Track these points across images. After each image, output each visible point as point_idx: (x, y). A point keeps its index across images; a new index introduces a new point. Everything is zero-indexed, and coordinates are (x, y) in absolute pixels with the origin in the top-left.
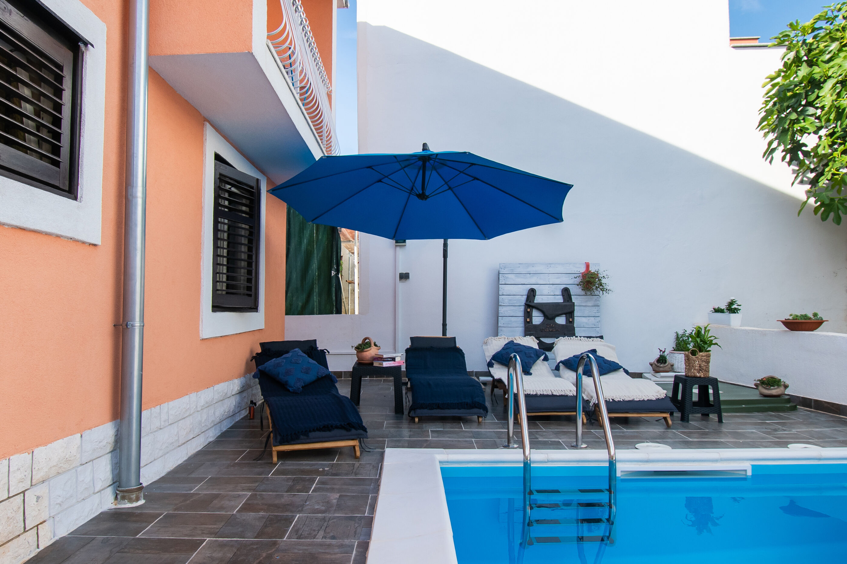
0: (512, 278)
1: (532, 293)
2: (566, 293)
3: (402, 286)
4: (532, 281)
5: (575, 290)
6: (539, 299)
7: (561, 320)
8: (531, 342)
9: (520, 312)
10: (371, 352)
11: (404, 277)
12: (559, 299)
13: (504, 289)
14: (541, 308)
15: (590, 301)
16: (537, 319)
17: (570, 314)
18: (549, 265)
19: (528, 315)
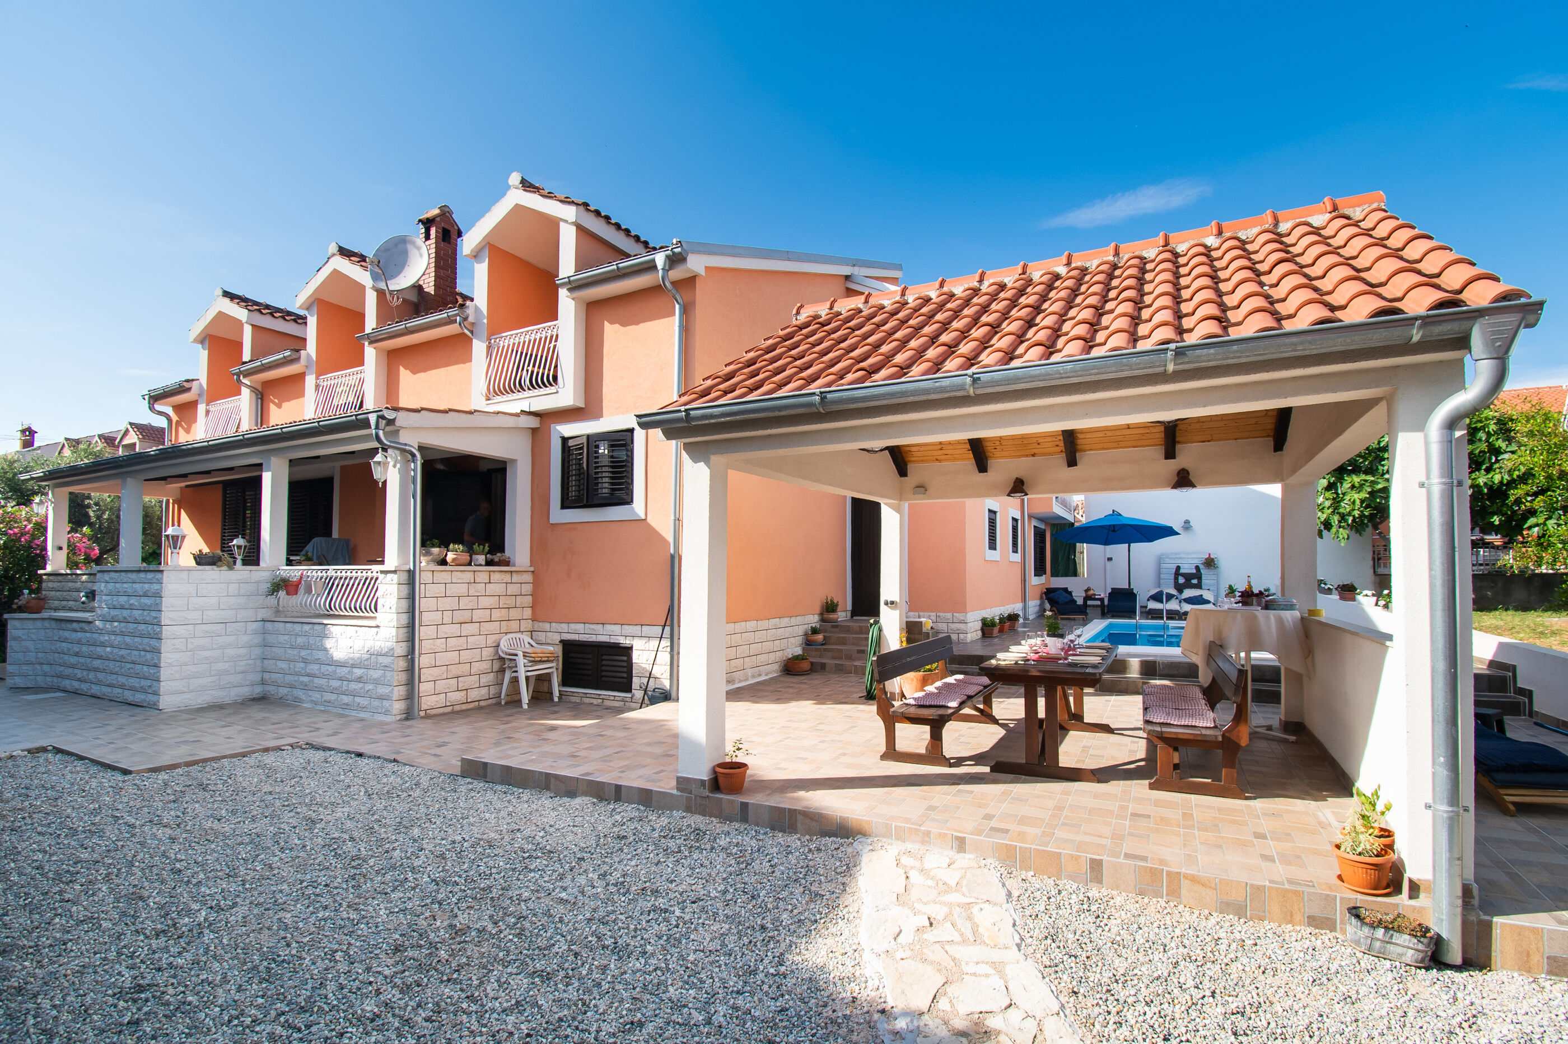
0: (1168, 560)
1: (1178, 568)
2: (1197, 568)
3: (1108, 564)
4: (1178, 562)
5: (1201, 567)
6: (1182, 571)
7: (1195, 581)
8: (1174, 592)
9: (1172, 577)
10: (1091, 592)
11: (1110, 559)
12: (1194, 571)
13: (1163, 566)
14: (1183, 575)
15: (1211, 572)
16: (1181, 580)
17: (1200, 578)
18: (1188, 554)
19: (1176, 579)
